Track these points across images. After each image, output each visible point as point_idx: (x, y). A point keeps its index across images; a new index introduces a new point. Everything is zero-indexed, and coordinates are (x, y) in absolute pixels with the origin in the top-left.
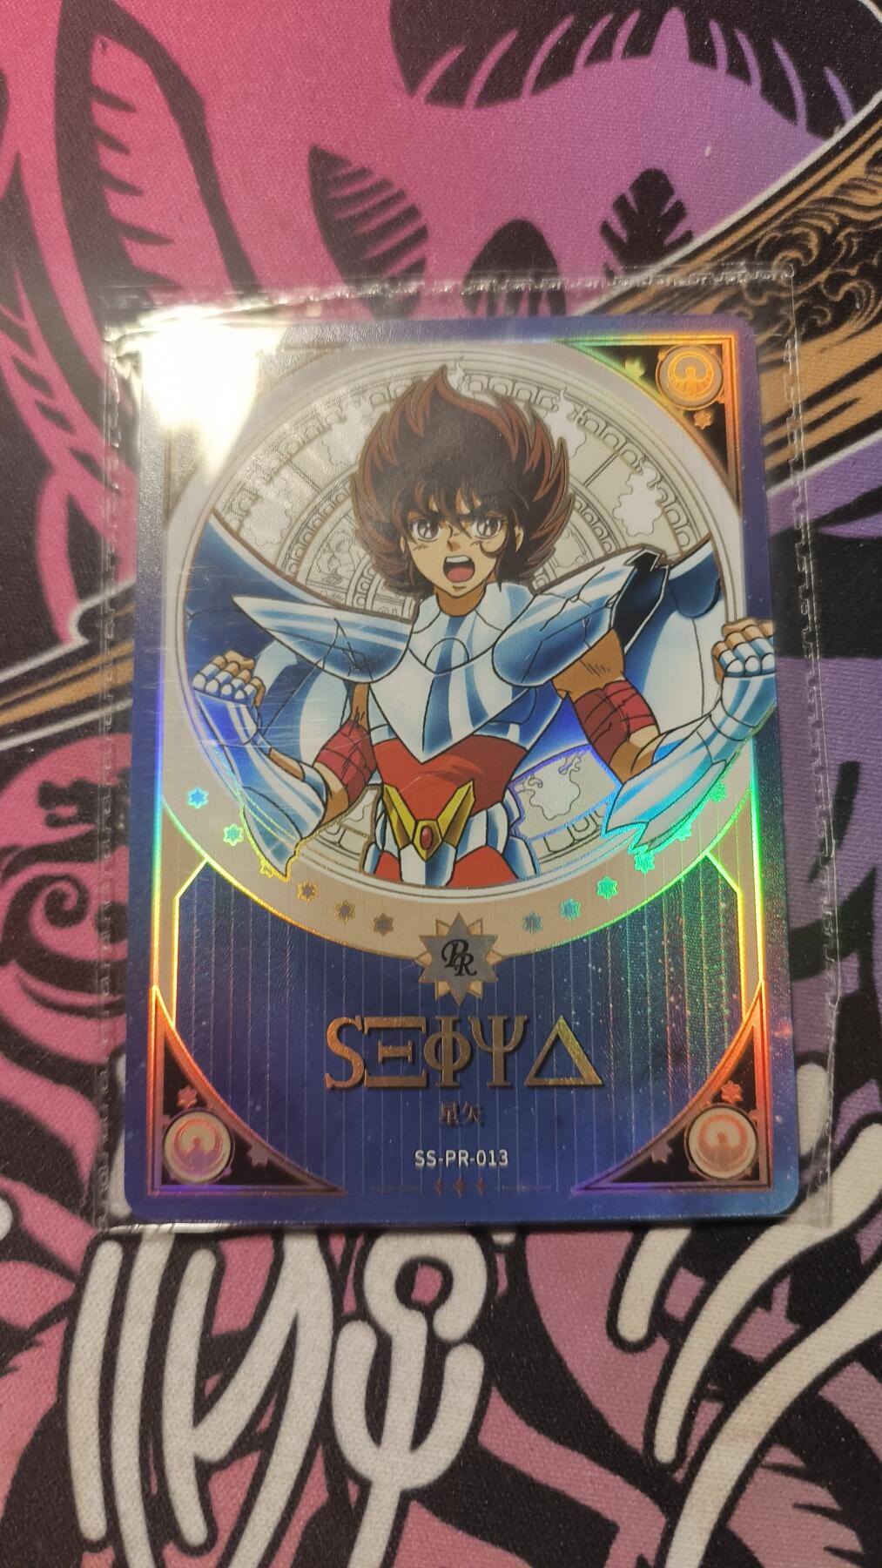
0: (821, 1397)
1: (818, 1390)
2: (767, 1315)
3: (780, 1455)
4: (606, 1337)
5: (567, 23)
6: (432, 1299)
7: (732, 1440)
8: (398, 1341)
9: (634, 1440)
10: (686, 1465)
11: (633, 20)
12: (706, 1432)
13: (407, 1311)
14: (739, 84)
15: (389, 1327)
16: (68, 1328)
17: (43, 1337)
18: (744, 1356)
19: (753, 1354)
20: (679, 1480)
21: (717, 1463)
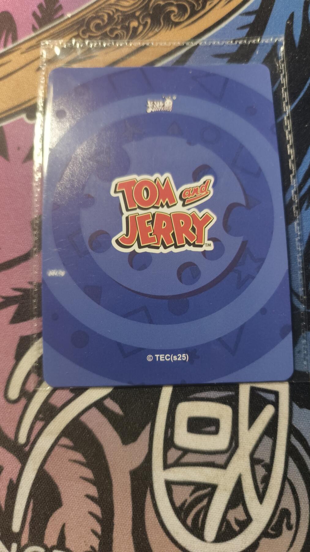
0: (81, 420)
1: (80, 417)
2: (63, 391)
3: (65, 441)
4: (3, 399)
7: (47, 435)
9: (11, 435)
10: (30, 444)
12: (37, 432)
18: (53, 405)
19: (57, 404)
20: (27, 450)
21: (41, 444)
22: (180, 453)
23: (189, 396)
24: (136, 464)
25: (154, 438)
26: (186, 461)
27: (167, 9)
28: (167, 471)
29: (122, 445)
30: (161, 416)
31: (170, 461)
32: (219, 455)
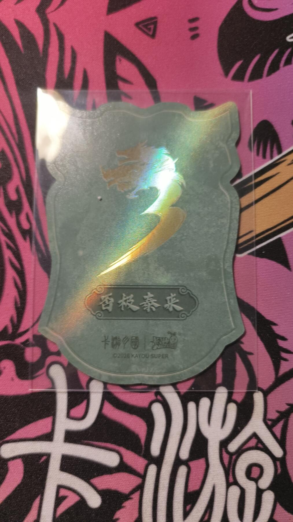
5: (276, 52)
6: (257, 477)
8: (247, 490)
13: (249, 481)
15: (244, 486)
16: (141, 493)
17: (132, 496)
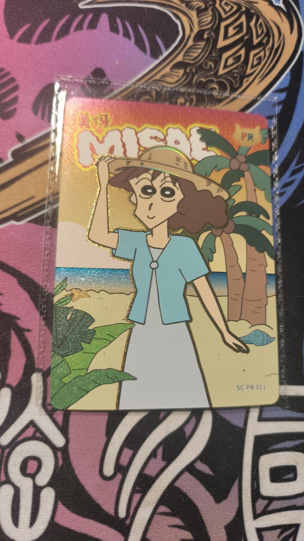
0: (175, 486)
1: (174, 483)
2: (155, 460)
3: (163, 509)
4: (99, 477)
5: (67, 17)
6: (34, 472)
7: (145, 506)
8: (22, 489)
9: (111, 512)
10: (130, 518)
11: (90, 16)
12: (136, 505)
13: (25, 478)
14: (127, 40)
15: (18, 484)
18: (148, 475)
19: (151, 474)
20: (128, 524)
21: (141, 515)
22: (266, 502)
23: (268, 448)
24: (229, 519)
25: (243, 492)
26: (272, 509)
27: (208, 87)
28: (257, 520)
29: (215, 504)
30: (246, 471)
31: (259, 511)
32: (299, 498)
